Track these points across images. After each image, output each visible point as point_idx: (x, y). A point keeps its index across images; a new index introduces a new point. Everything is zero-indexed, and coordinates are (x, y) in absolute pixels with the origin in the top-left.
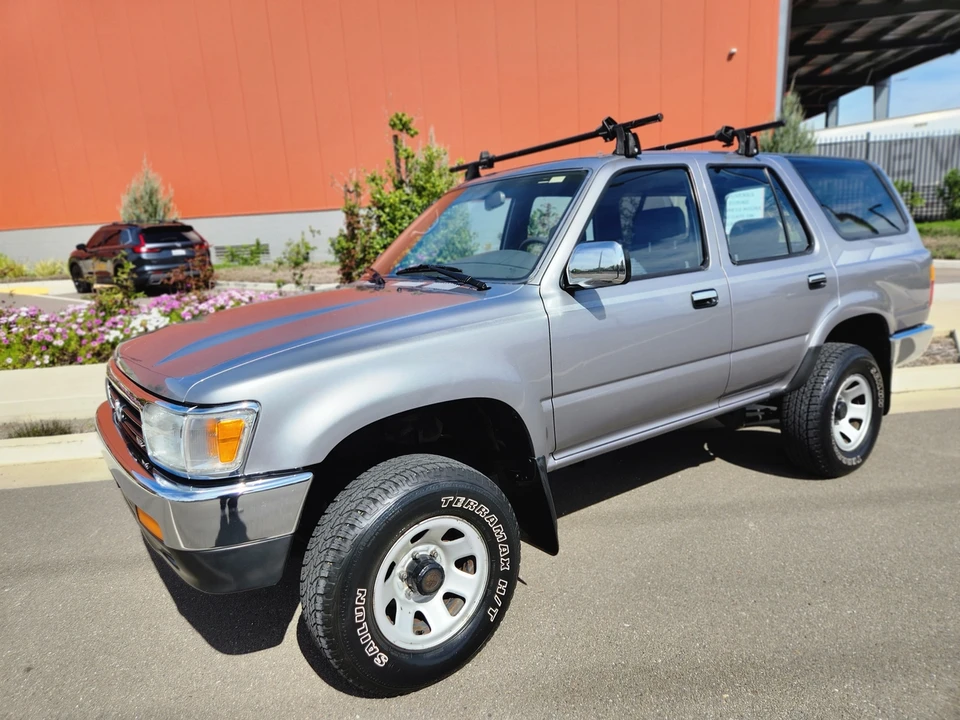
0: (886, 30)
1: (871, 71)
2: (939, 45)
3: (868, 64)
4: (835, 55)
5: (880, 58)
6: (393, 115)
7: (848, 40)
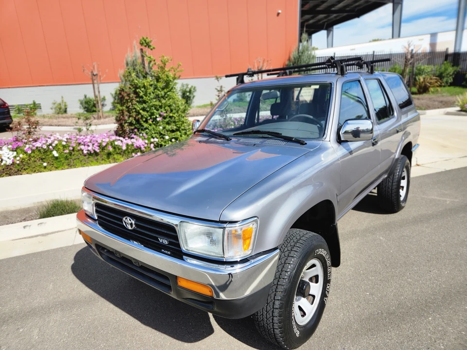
0: (334, 5)
1: (326, 23)
2: (354, 13)
3: (325, 20)
4: (311, 16)
5: (329, 18)
6: (142, 38)
7: (318, 9)
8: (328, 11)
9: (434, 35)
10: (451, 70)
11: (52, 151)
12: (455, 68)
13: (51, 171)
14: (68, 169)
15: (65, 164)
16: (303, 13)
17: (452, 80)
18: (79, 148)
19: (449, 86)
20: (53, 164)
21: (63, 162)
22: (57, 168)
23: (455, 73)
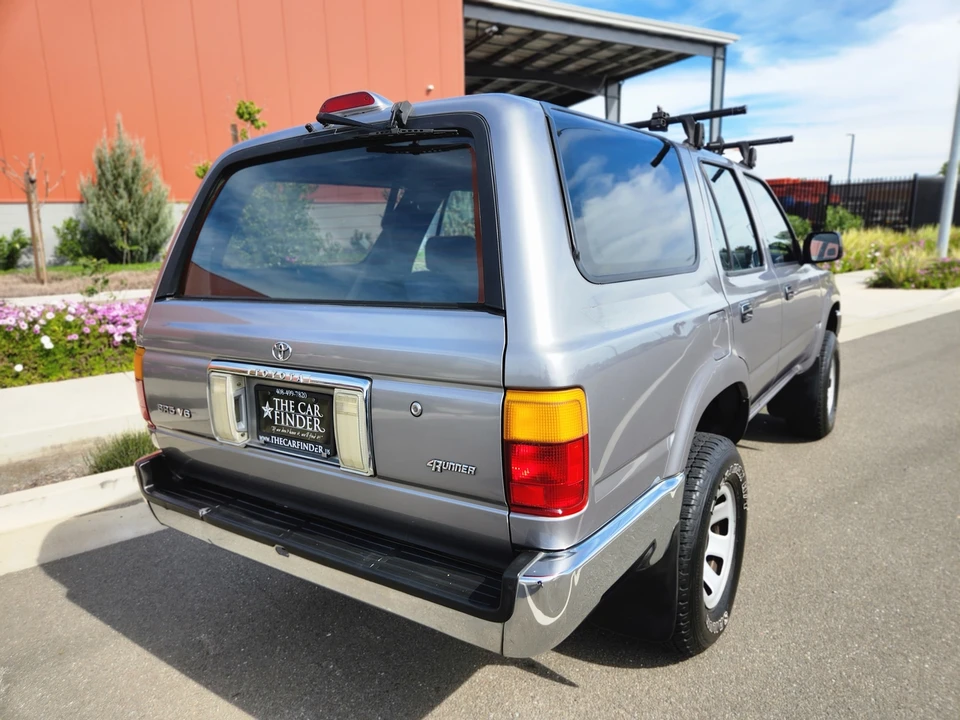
11: (37, 336)
13: (29, 383)
14: (72, 378)
15: (65, 368)
18: (102, 330)
20: (35, 369)
21: (61, 362)
22: (44, 377)
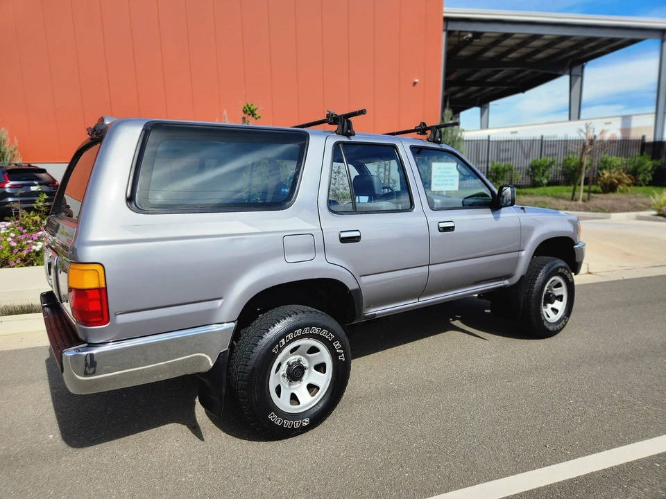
0: (489, 76)
1: (479, 98)
2: (516, 87)
3: (478, 94)
5: (484, 92)
6: (245, 105)
7: (468, 79)
8: (481, 82)
9: (626, 119)
10: (649, 164)
12: (655, 162)
16: (447, 84)
17: (651, 178)
19: (647, 185)
23: (655, 168)
